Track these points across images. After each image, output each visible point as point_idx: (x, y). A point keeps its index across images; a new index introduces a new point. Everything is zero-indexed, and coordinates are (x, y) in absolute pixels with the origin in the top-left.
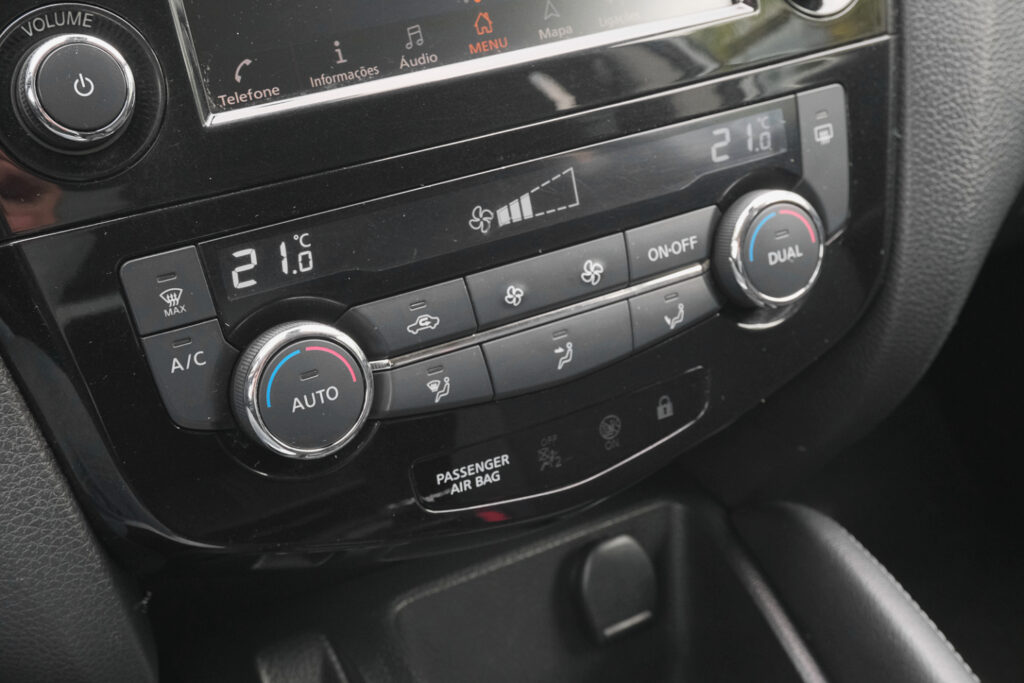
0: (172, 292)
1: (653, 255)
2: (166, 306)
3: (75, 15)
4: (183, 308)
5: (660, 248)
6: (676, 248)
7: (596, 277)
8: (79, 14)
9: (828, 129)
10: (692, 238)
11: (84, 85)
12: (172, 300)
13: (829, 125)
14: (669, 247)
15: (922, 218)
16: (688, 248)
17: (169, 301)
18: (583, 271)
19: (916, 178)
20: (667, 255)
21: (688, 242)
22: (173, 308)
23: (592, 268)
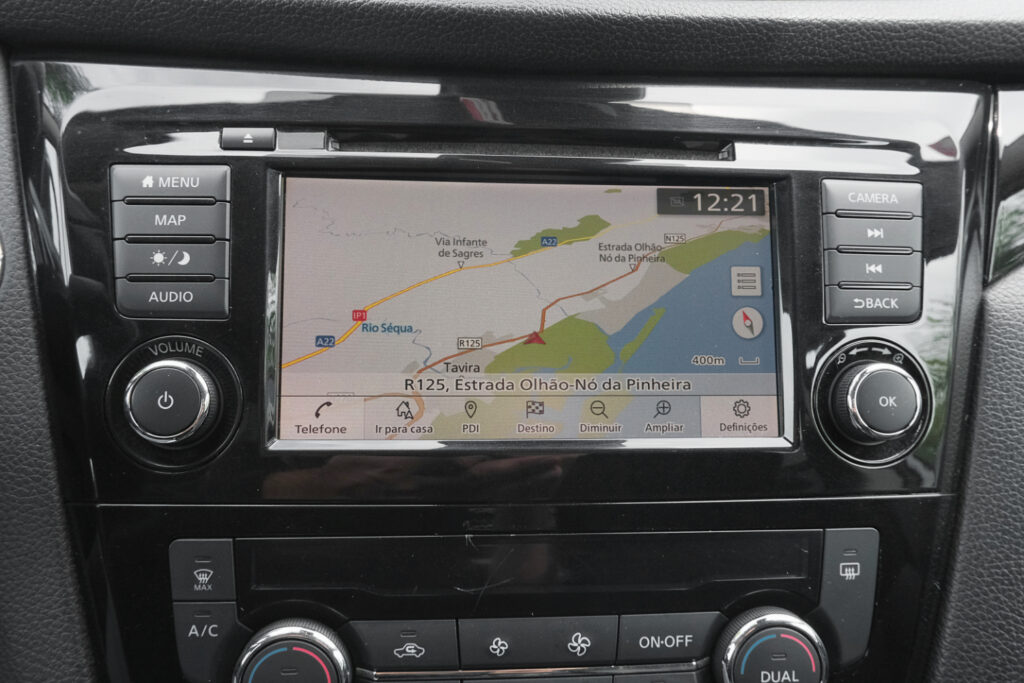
0: (204, 572)
1: (644, 642)
2: (197, 582)
3: (190, 345)
4: (210, 587)
5: (653, 638)
6: (670, 641)
7: (582, 649)
8: (194, 346)
9: (855, 567)
10: (687, 637)
11: (166, 400)
12: (203, 578)
13: (858, 564)
14: (663, 639)
15: (956, 671)
16: (681, 644)
17: (200, 579)
18: (571, 641)
19: (956, 631)
20: (658, 646)
21: (684, 639)
22: (202, 585)
23: (580, 641)
